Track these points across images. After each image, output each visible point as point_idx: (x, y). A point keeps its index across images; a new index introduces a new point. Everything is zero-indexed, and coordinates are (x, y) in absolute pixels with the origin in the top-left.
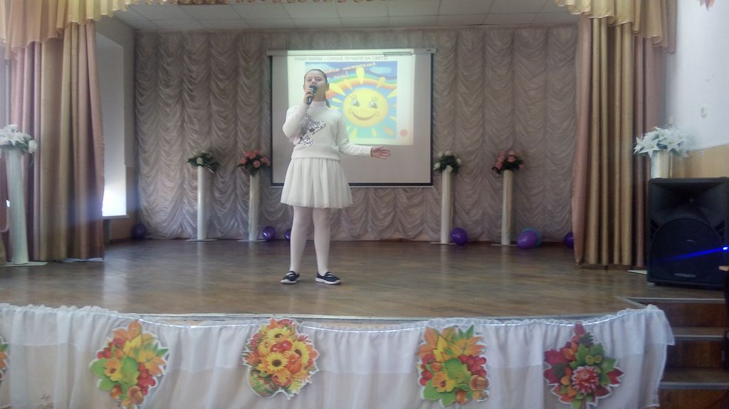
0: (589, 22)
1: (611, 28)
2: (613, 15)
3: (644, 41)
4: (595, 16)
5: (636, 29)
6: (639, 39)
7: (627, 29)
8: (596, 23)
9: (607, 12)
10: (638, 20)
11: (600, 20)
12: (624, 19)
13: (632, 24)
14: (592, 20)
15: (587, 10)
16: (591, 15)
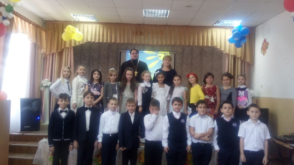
0: (228, 55)
1: (235, 58)
2: (235, 54)
3: (245, 62)
4: (230, 54)
5: (242, 59)
6: (243, 62)
7: (239, 58)
8: (230, 56)
9: (234, 53)
10: (243, 56)
11: (231, 55)
12: (239, 56)
13: (241, 57)
14: (229, 55)
15: (228, 52)
16: (229, 53)
